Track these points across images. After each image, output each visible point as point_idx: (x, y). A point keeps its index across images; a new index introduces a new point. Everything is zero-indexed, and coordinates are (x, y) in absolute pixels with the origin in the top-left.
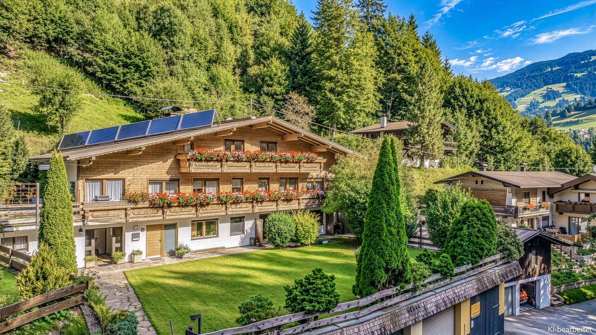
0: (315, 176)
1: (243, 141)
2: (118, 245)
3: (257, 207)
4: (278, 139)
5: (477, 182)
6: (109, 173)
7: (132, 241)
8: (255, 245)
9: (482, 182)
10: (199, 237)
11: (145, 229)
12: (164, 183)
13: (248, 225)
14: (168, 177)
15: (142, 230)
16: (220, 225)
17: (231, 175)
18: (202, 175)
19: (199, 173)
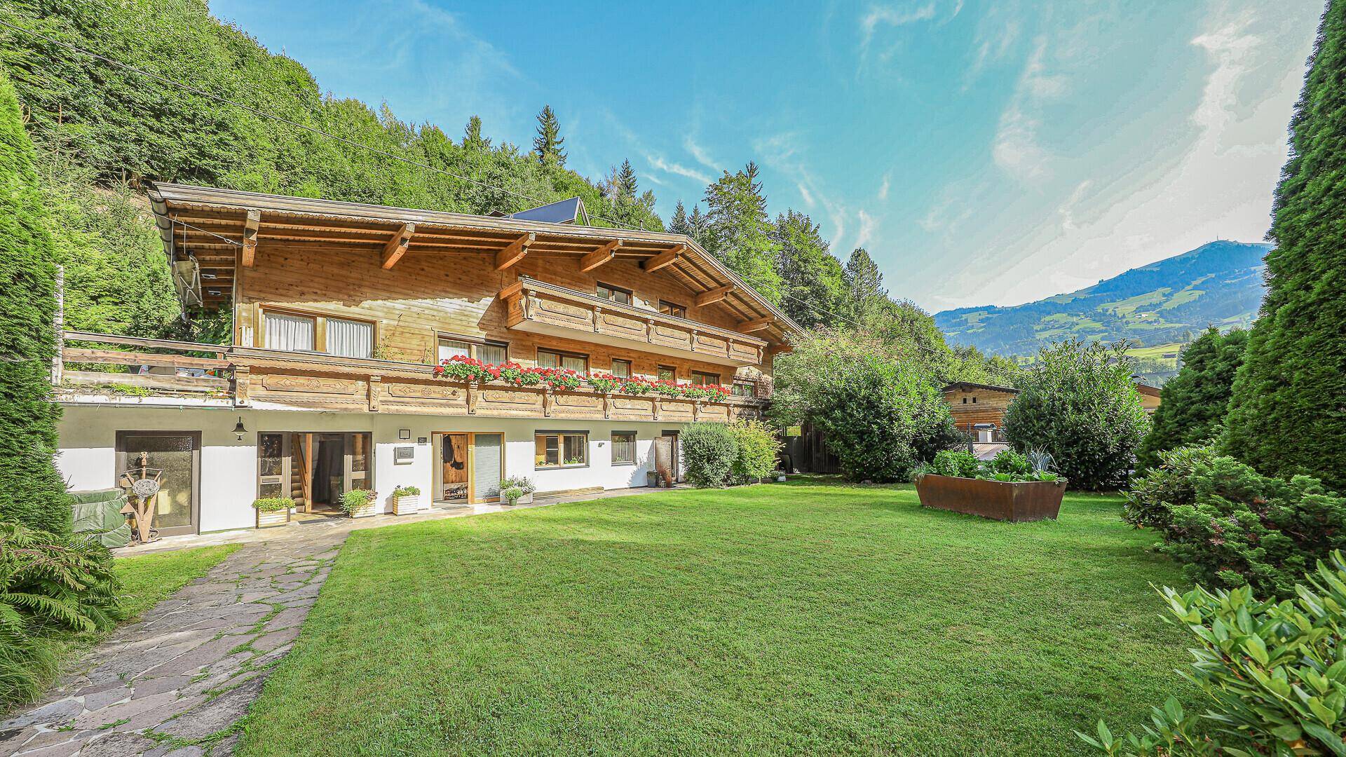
0: (744, 376)
1: (629, 293)
2: (361, 475)
3: (661, 412)
4: (689, 303)
5: (965, 401)
6: (330, 299)
7: (396, 463)
8: (657, 485)
9: (974, 400)
10: (551, 465)
11: (429, 439)
12: (474, 348)
13: (643, 447)
14: (482, 335)
15: (422, 440)
16: (590, 442)
17: (610, 352)
18: (554, 343)
19: (550, 337)
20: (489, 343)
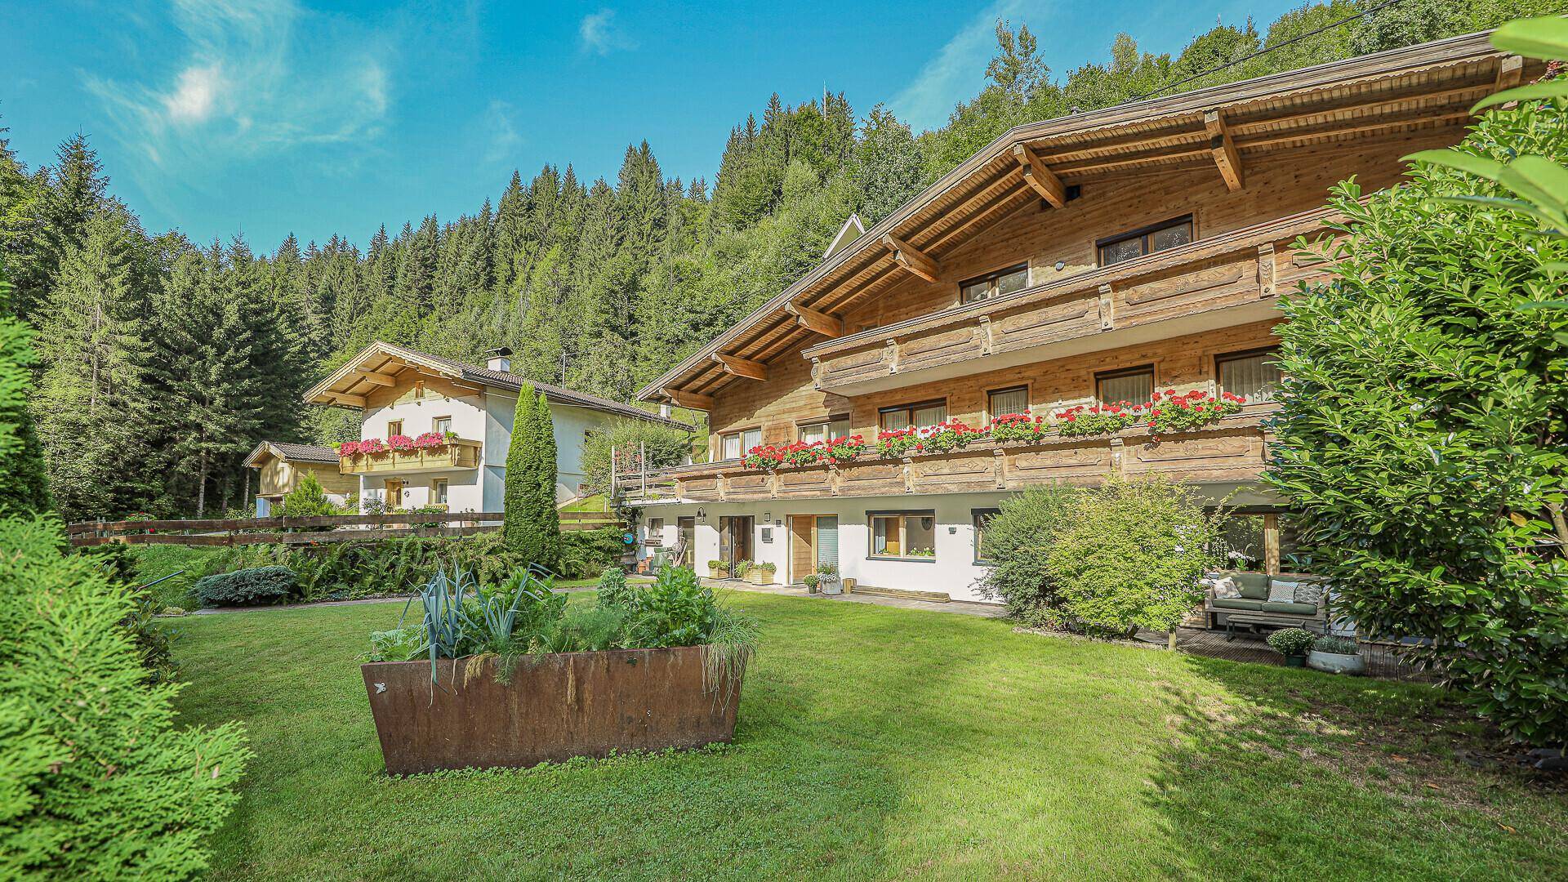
1: (1026, 268)
7: (764, 541)
10: (889, 555)
11: (784, 521)
12: (825, 427)
15: (779, 523)
16: (937, 527)
17: (983, 381)
18: (898, 397)
19: (891, 391)
20: (834, 419)
